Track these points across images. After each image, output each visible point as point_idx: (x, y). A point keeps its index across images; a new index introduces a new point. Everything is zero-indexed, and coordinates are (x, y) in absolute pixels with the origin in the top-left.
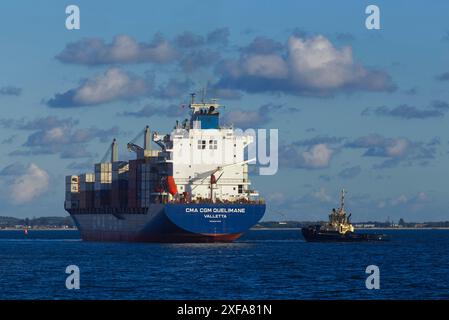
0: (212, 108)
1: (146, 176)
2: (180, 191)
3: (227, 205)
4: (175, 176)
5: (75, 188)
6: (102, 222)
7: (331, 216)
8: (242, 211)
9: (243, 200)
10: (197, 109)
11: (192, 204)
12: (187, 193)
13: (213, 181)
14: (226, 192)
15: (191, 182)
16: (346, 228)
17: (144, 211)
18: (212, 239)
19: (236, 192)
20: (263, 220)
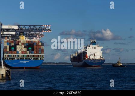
0: (95, 41)
1: (82, 54)
2: (88, 57)
3: (97, 60)
4: (87, 54)
5: (72, 57)
6: (76, 63)
7: (117, 62)
8: (100, 61)
9: (101, 59)
10: (92, 41)
11: (91, 60)
12: (89, 58)
13: (95, 55)
14: (97, 57)
15: (90, 56)
16: (119, 64)
17: (82, 61)
18: (94, 67)
19: (99, 57)
20: (104, 63)
